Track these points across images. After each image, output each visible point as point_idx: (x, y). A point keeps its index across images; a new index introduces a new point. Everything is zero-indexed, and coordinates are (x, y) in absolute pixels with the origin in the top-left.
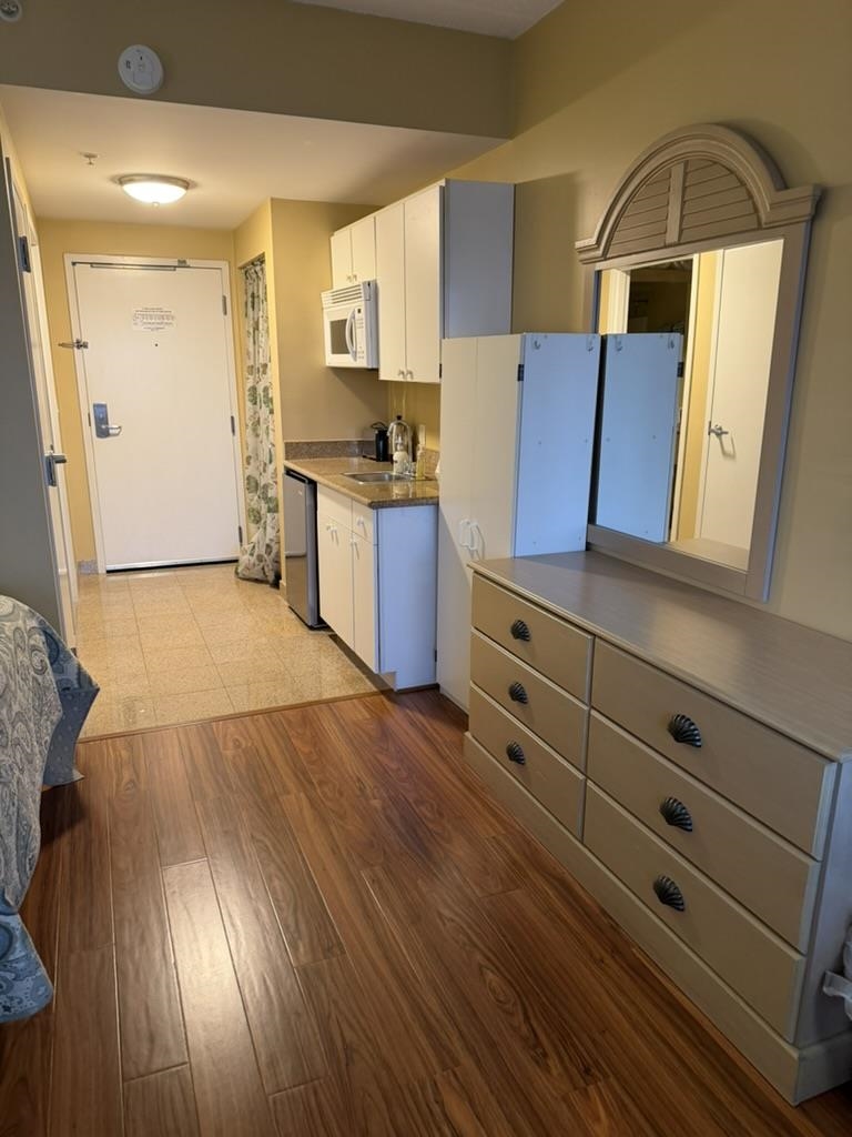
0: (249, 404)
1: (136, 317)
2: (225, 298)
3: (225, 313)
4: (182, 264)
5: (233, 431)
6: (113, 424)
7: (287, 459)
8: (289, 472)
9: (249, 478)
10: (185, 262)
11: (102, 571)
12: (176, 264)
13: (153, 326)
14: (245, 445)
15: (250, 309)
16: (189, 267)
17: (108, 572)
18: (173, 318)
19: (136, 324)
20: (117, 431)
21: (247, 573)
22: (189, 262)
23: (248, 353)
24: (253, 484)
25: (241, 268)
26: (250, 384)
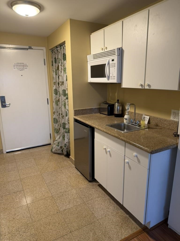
0: (54, 95)
1: (14, 66)
2: (44, 59)
3: (45, 65)
4: (30, 48)
5: (48, 103)
6: (7, 103)
7: (75, 116)
8: (76, 121)
9: (54, 119)
10: (31, 47)
11: (5, 152)
12: (28, 48)
13: (21, 69)
14: (52, 108)
15: (54, 63)
16: (32, 49)
17: (7, 153)
18: (27, 66)
19: (15, 68)
20: (9, 105)
21: (56, 152)
22: (32, 47)
23: (54, 78)
24: (56, 121)
25: (50, 50)
26: (54, 88)
